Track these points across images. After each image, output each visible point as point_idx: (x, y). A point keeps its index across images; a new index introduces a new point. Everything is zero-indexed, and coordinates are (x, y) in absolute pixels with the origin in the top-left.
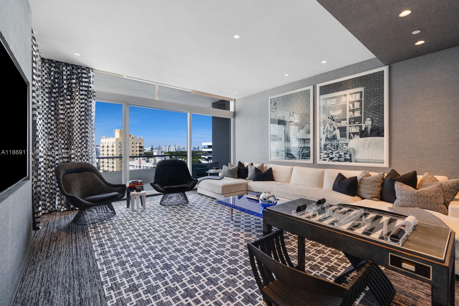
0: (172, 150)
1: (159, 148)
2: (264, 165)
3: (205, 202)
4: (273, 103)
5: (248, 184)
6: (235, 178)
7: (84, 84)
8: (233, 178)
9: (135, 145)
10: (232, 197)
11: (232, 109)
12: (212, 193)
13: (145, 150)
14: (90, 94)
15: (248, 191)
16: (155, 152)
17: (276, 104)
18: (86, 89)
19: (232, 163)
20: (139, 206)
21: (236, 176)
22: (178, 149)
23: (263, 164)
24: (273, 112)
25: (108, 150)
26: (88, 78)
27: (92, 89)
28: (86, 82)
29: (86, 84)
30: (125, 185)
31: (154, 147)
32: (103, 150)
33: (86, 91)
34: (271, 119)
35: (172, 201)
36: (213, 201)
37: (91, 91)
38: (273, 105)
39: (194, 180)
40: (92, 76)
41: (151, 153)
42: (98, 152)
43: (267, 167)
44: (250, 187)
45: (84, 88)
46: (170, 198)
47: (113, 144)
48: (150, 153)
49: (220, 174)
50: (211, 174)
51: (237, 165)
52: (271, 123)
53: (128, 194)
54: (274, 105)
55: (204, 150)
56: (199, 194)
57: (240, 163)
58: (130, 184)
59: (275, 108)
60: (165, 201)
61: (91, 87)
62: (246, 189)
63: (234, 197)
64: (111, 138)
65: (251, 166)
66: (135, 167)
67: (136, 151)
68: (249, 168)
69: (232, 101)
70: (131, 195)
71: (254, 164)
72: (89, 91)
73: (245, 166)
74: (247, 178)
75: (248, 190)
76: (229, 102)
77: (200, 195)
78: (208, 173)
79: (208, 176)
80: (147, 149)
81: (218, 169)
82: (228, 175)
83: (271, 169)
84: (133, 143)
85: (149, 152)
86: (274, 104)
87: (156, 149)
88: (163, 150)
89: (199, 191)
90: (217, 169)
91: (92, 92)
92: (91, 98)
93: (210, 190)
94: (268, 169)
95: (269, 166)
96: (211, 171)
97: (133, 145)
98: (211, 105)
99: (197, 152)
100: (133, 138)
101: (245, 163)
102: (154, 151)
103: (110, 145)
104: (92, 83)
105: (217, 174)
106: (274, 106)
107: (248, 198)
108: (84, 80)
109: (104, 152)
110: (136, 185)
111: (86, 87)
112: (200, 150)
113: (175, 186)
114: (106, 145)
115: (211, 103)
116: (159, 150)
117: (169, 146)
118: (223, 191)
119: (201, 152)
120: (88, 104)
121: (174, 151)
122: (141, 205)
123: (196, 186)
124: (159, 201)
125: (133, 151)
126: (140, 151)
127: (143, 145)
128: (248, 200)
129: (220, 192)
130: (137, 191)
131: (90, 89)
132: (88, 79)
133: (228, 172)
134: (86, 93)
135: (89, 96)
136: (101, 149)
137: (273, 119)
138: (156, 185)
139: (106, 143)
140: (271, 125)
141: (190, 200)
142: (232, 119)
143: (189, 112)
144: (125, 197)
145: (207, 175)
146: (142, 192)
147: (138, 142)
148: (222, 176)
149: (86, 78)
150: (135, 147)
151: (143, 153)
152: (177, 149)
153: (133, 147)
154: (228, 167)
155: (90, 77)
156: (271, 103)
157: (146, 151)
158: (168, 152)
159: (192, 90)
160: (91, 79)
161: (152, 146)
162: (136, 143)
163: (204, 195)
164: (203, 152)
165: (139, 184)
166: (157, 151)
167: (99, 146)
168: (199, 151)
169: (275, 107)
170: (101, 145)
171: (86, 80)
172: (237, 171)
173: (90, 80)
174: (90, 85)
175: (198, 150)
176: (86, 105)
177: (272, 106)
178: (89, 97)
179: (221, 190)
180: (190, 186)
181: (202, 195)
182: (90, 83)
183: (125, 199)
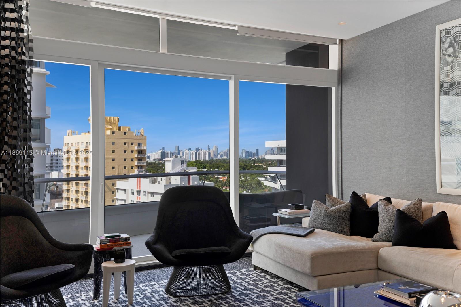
0: (204, 157)
1: (177, 153)
2: (424, 204)
3: (269, 292)
4: (448, 40)
5: (381, 251)
6: (345, 234)
7: (8, 24)
8: (339, 233)
9: (129, 148)
10: (336, 289)
11: (334, 64)
12: (287, 269)
13: (149, 157)
14: (22, 45)
15: (380, 272)
16: (168, 161)
17: (458, 43)
18: (14, 34)
19: (335, 195)
20: (121, 296)
21: (347, 228)
22: (215, 155)
23: (421, 201)
24: (447, 63)
25: (77, 159)
26: (16, 12)
27: (26, 34)
28: (13, 20)
29: (14, 25)
30: (91, 247)
31: (168, 151)
32: (68, 159)
33: (13, 39)
34: (441, 83)
35: (193, 284)
36: (289, 289)
37: (23, 39)
38: (446, 45)
39: (245, 237)
40: (24, 5)
41: (162, 163)
42: (58, 162)
43: (431, 209)
44: (385, 261)
45: (8, 33)
46: (189, 276)
47: (86, 147)
48: (159, 163)
49: (306, 222)
50: (284, 221)
51: (347, 200)
52: (441, 94)
53: (98, 266)
54: (451, 45)
55: (268, 157)
56: (256, 268)
57: (355, 195)
58: (102, 243)
59: (454, 55)
60: (179, 284)
61: (23, 31)
62: (374, 266)
63: (342, 288)
64: (83, 134)
65: (386, 206)
66: (130, 192)
67: (132, 160)
68: (380, 208)
69: (336, 44)
70: (102, 269)
71: (393, 200)
72: (19, 38)
73: (370, 205)
74: (376, 236)
75: (379, 269)
76: (326, 48)
77: (257, 272)
78: (276, 217)
79: (276, 225)
80: (154, 156)
81: (302, 208)
82: (326, 226)
83: (443, 215)
84: (125, 144)
85: (157, 161)
86: (451, 43)
87: (172, 154)
88: (184, 157)
89: (255, 260)
90: (297, 208)
91: (25, 41)
92: (24, 54)
93: (281, 262)
94: (435, 214)
95: (438, 208)
96: (285, 213)
97: (125, 148)
98: (284, 59)
99: (254, 161)
100: (125, 133)
101: (368, 195)
102: (166, 159)
103: (82, 148)
104: (24, 20)
105: (298, 221)
106: (451, 50)
107: (381, 297)
108: (8, 15)
109: (70, 161)
110: (115, 245)
111: (12, 29)
112: (261, 155)
113: (201, 250)
114: (73, 149)
115: (284, 54)
116: (176, 157)
117: (197, 150)
118: (313, 267)
119: (263, 160)
120: (17, 67)
121: (207, 159)
122: (124, 292)
123: (250, 248)
124: (165, 282)
125: (125, 160)
126: (139, 160)
127: (145, 148)
128: (383, 302)
129: (307, 269)
130: (117, 261)
131: (21, 35)
132: (18, 12)
133: (326, 219)
134: (13, 43)
135: (20, 50)
136: (65, 157)
137: (446, 83)
138: (159, 246)
139: (74, 145)
140: (443, 97)
141: (235, 283)
142: (334, 89)
143: (233, 76)
144: (91, 271)
145: (274, 222)
146: (129, 262)
147: (136, 142)
148: (310, 226)
149: (12, 11)
150: (129, 152)
151: (146, 164)
152: (212, 155)
153: (125, 152)
154: (325, 204)
155: (21, 8)
156: (442, 42)
157: (152, 160)
158: (195, 162)
159: (239, 27)
160: (24, 12)
161: (163, 149)
162: (132, 144)
163: (267, 272)
164: (268, 161)
165: (123, 244)
166: (172, 159)
167: (61, 150)
168: (258, 159)
169: (455, 51)
170: (65, 149)
171: (14, 15)
172: (348, 216)
173: (21, 16)
174: (22, 26)
175: (256, 157)
176: (14, 71)
177: (446, 50)
178: (20, 53)
179: (308, 264)
180: (233, 249)
181: (262, 270)
182: (22, 22)
183: (91, 276)
